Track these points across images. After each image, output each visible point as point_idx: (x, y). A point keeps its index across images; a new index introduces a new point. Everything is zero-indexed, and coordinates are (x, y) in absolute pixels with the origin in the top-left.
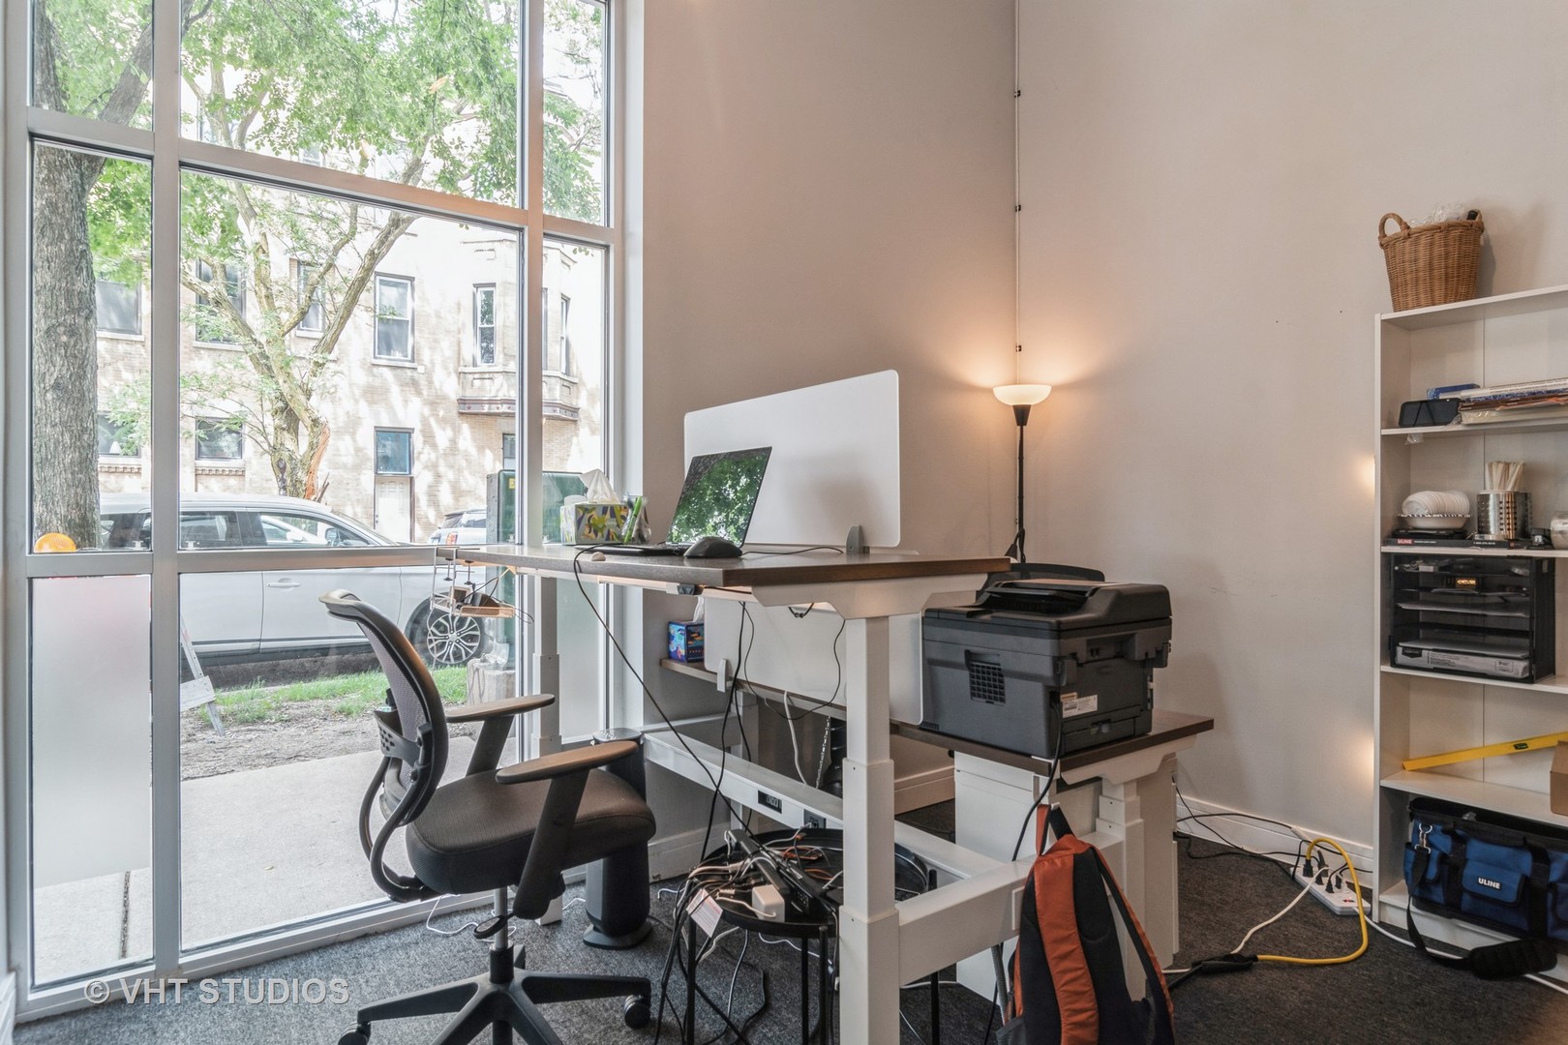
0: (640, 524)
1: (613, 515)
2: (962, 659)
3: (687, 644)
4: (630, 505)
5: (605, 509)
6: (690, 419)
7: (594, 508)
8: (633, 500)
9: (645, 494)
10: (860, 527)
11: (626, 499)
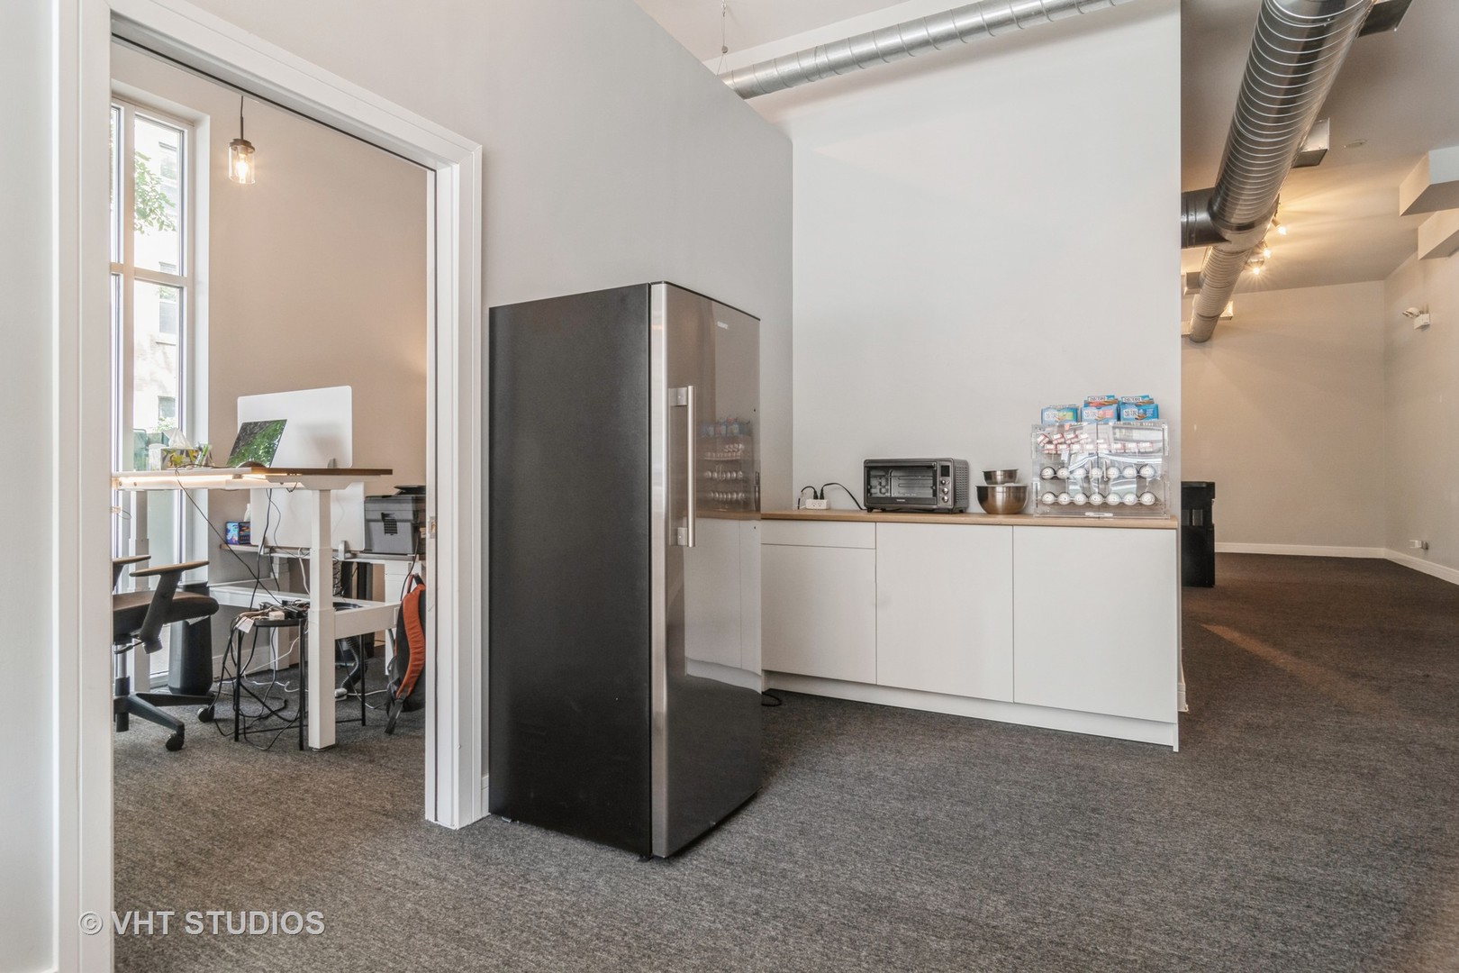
0: (207, 460)
1: (188, 455)
2: (380, 517)
3: (239, 533)
4: (200, 449)
5: (182, 452)
6: (241, 401)
7: (174, 451)
8: (202, 447)
9: (210, 443)
10: (334, 460)
11: (197, 446)
